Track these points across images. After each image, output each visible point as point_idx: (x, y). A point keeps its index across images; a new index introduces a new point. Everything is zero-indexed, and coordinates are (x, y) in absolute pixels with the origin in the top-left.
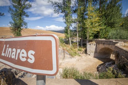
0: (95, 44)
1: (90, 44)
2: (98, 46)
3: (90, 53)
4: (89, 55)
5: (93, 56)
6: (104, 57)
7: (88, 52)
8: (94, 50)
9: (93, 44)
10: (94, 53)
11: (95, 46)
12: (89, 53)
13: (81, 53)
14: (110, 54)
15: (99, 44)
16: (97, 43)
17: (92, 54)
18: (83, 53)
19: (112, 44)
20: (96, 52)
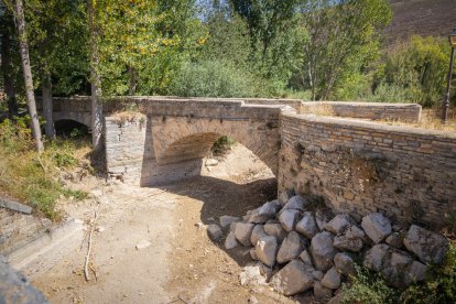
0: (142, 122)
1: (120, 124)
2: (156, 129)
3: (121, 170)
4: (118, 178)
5: (138, 182)
6: (181, 174)
7: (113, 165)
8: (141, 152)
9: (132, 121)
10: (139, 167)
11: (144, 130)
12: (118, 170)
13: (75, 175)
14: (200, 159)
15: (164, 119)
16: (149, 117)
17: (134, 174)
18: (82, 176)
19: (233, 115)
20: (148, 159)
